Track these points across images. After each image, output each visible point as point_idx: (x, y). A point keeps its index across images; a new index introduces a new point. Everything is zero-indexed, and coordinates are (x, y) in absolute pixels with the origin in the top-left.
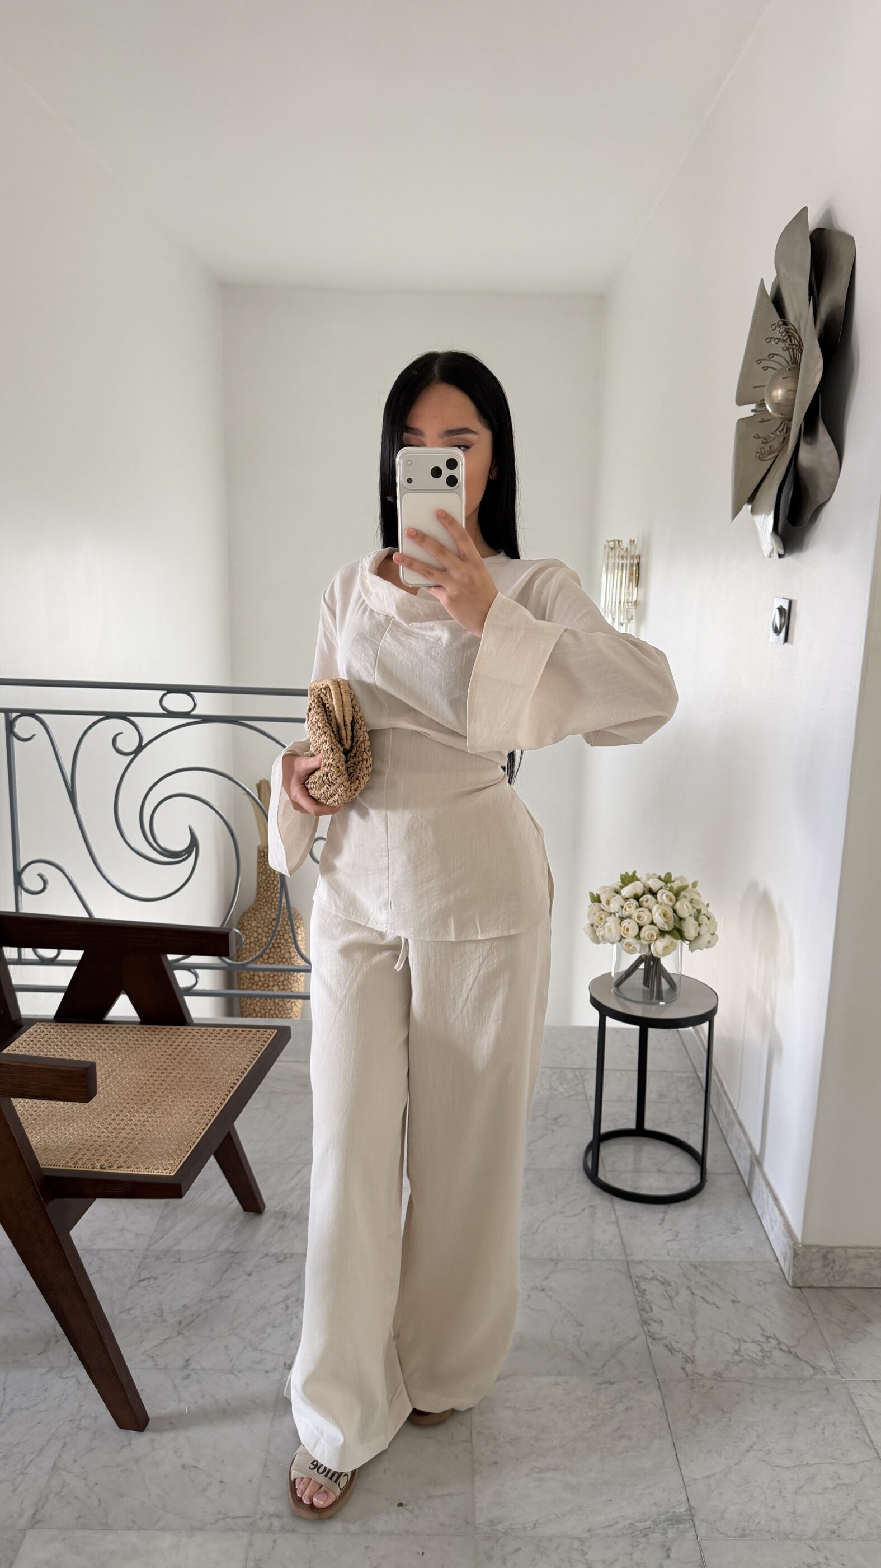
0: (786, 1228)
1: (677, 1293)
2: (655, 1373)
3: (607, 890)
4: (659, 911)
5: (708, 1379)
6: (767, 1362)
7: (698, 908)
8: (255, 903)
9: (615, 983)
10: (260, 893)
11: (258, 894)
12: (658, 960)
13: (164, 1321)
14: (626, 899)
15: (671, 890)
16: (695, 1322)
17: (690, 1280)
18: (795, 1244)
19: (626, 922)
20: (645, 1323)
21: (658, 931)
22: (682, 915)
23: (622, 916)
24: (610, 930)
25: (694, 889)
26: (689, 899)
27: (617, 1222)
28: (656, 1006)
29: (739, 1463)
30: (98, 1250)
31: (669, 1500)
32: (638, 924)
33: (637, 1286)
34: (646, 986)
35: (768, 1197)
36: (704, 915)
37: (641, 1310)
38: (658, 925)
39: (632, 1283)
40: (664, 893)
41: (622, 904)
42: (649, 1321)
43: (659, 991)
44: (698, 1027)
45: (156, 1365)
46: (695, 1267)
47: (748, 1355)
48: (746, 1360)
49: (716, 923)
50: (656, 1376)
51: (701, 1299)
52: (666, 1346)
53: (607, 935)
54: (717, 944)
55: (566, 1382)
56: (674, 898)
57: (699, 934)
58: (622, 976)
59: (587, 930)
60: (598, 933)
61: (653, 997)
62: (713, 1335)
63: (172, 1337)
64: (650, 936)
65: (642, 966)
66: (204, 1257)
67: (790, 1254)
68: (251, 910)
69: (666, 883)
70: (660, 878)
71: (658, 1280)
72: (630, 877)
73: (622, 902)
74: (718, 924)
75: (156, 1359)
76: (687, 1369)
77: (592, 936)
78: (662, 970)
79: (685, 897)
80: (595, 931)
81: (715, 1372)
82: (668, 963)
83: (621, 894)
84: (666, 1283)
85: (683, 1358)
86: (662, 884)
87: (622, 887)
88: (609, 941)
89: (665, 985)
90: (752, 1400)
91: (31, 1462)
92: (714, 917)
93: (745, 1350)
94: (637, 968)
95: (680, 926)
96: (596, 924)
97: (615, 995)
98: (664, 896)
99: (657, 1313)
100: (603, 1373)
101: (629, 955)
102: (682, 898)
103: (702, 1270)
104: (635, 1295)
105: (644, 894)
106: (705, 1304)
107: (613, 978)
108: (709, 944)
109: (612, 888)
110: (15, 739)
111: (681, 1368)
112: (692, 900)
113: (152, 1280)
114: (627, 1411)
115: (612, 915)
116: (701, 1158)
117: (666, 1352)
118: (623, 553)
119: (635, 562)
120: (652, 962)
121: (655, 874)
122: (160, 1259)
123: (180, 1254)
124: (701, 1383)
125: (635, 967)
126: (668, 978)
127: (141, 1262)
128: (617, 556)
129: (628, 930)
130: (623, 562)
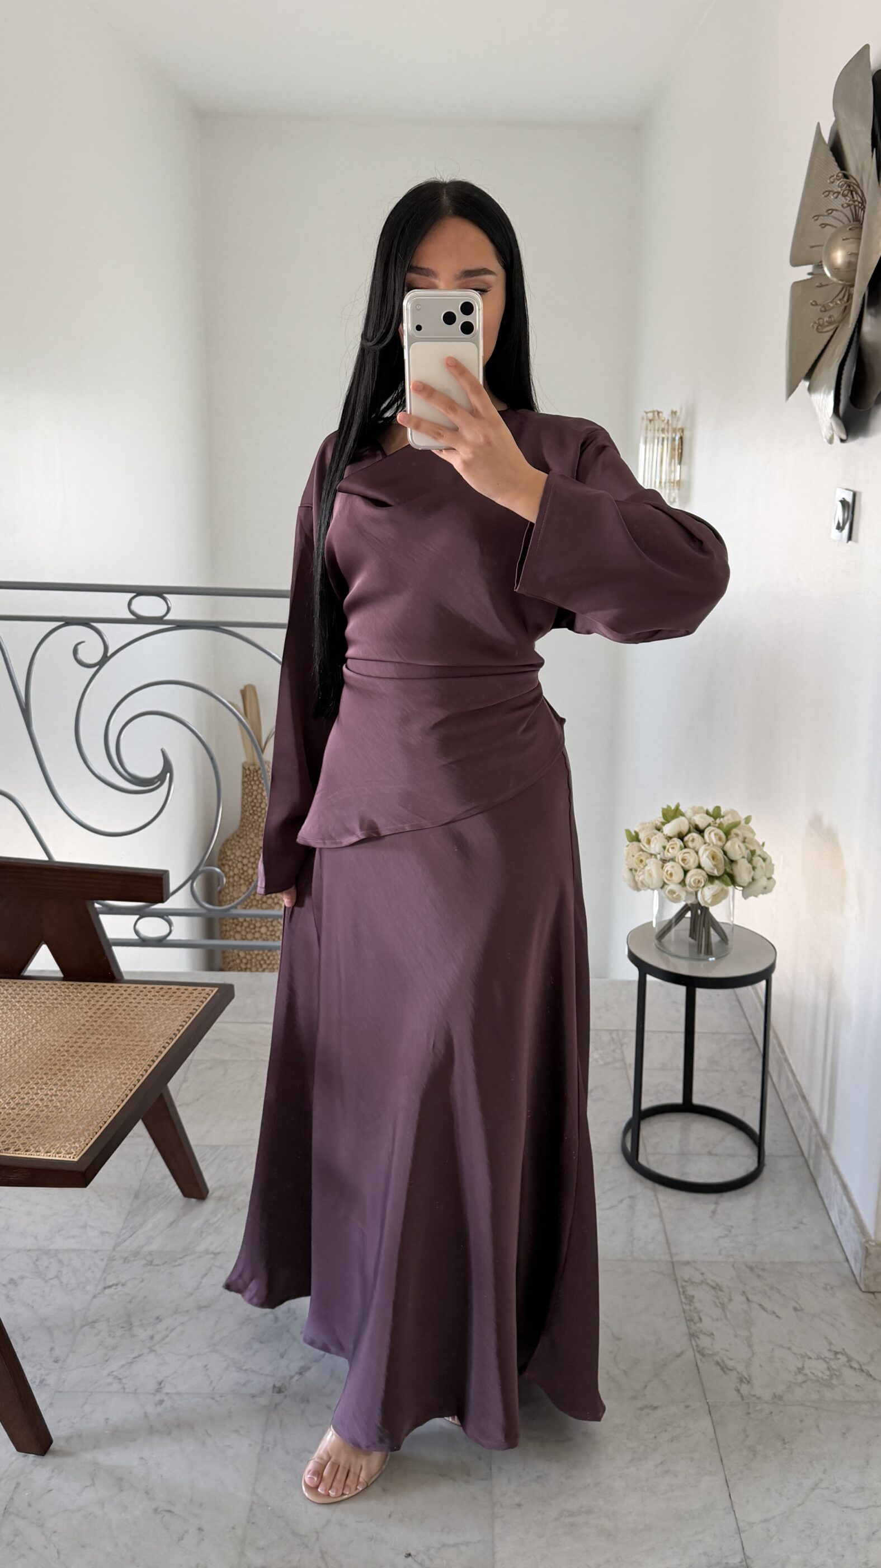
0: (856, 1222)
1: (730, 1300)
2: (704, 1395)
3: (646, 827)
4: (708, 853)
5: (766, 1402)
6: (835, 1382)
7: (752, 848)
8: (239, 829)
9: (656, 936)
10: (246, 817)
11: (242, 819)
12: (706, 910)
13: (134, 1336)
14: (669, 838)
15: (720, 827)
16: (751, 1335)
17: (745, 1284)
18: (867, 1242)
19: (669, 866)
20: (692, 1336)
21: (706, 876)
22: (733, 858)
23: (664, 858)
24: (650, 874)
25: (747, 825)
26: (741, 838)
27: (660, 1215)
28: (706, 962)
29: (803, 1504)
30: (57, 1251)
31: (720, 1549)
33: (684, 1292)
34: (693, 938)
35: (836, 1186)
36: (759, 856)
38: (705, 869)
39: (678, 1287)
40: (713, 831)
41: (664, 844)
42: (698, 1334)
43: (708, 944)
44: (753, 987)
45: (124, 1388)
46: (751, 1268)
47: (813, 1373)
48: (811, 1380)
49: (773, 865)
50: (706, 1399)
51: (758, 1307)
52: (718, 1363)
53: (647, 880)
54: (774, 889)
56: (723, 836)
57: (753, 879)
58: (664, 928)
59: (625, 875)
60: (637, 878)
61: (701, 952)
62: (772, 1350)
63: (143, 1354)
64: (697, 881)
65: (689, 914)
66: (181, 1258)
67: (861, 1254)
68: (235, 836)
69: (715, 818)
70: (708, 813)
71: (708, 1284)
72: (671, 810)
73: (665, 842)
74: (775, 867)
75: (124, 1381)
76: (741, 1391)
77: (630, 883)
78: (712, 921)
79: (737, 835)
80: (634, 876)
81: (774, 1394)
82: (718, 913)
83: (662, 832)
84: (717, 1288)
85: (737, 1378)
86: (710, 820)
87: (663, 824)
88: (649, 888)
89: (715, 937)
90: (818, 1427)
92: (770, 858)
93: (810, 1368)
94: (684, 917)
95: (732, 870)
96: (635, 866)
97: (657, 950)
98: (713, 834)
99: (707, 1324)
100: (645, 1395)
101: (673, 904)
102: (732, 838)
103: (761, 1273)
104: (682, 1302)
105: (689, 832)
106: (764, 1313)
107: (655, 928)
108: (766, 890)
109: (652, 824)
111: (735, 1390)
112: (745, 838)
113: (120, 1288)
114: (672, 1441)
115: (653, 856)
116: (758, 1137)
117: (718, 1370)
118: (663, 426)
119: (677, 438)
120: (699, 912)
121: (702, 808)
122: (129, 1262)
123: (152, 1255)
124: (758, 1408)
125: (679, 917)
126: (718, 928)
127: (107, 1265)
128: (656, 428)
129: (671, 875)
130: (664, 436)
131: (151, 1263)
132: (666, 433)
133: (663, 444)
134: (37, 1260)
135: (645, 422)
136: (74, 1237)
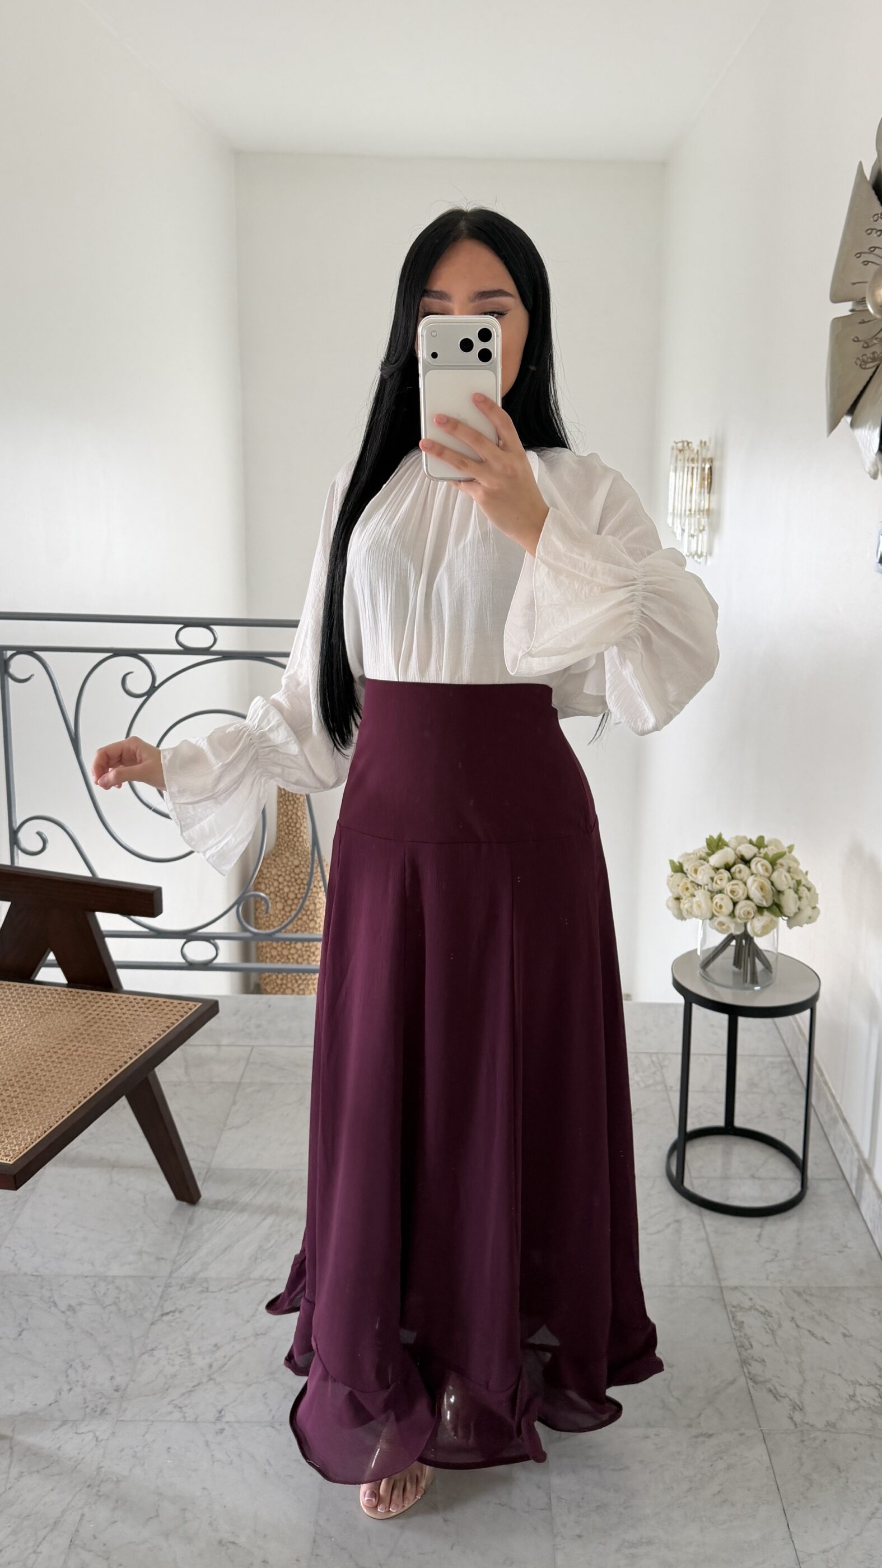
1: (780, 1326)
2: (758, 1422)
3: (691, 858)
4: (756, 884)
5: (820, 1430)
7: (798, 878)
9: (701, 965)
10: (281, 836)
11: (278, 838)
12: (752, 939)
13: (193, 1364)
14: (717, 869)
15: (766, 857)
16: (803, 1361)
19: (718, 898)
20: (744, 1362)
21: (755, 907)
22: (780, 888)
23: (712, 890)
24: (699, 906)
25: (791, 855)
26: (786, 867)
27: (707, 1239)
28: (751, 991)
29: (861, 1533)
30: (114, 1277)
32: (732, 899)
33: (733, 1317)
34: (737, 967)
36: (804, 885)
37: (740, 1347)
38: (754, 900)
39: (727, 1313)
40: (759, 861)
41: (712, 876)
42: (750, 1361)
43: (754, 974)
44: (797, 1016)
45: (185, 1417)
46: (799, 1294)
47: (865, 1401)
48: (863, 1407)
49: (817, 895)
50: (760, 1427)
51: (808, 1333)
52: (770, 1391)
53: (695, 911)
54: (819, 919)
55: (656, 1435)
56: (770, 867)
57: (799, 909)
58: (708, 956)
59: (670, 904)
60: (682, 908)
61: (746, 981)
62: (824, 1376)
63: (202, 1383)
64: (746, 912)
65: (734, 943)
66: (236, 1285)
69: (759, 848)
71: (757, 1310)
72: (715, 840)
73: (711, 872)
74: (819, 896)
75: (184, 1409)
76: (795, 1419)
77: (676, 912)
78: (757, 951)
79: (782, 865)
80: (679, 907)
81: (827, 1422)
82: (762, 943)
83: (708, 862)
84: (766, 1313)
85: (790, 1405)
86: (755, 850)
87: (709, 855)
88: (695, 917)
89: (759, 966)
90: (872, 1455)
91: (44, 1538)
92: (815, 888)
93: (861, 1395)
94: (729, 944)
95: (779, 900)
96: (680, 896)
97: (703, 979)
98: (759, 865)
99: (757, 1350)
100: (699, 1423)
101: (721, 934)
102: (777, 868)
103: (808, 1298)
104: (731, 1327)
105: (734, 864)
106: (813, 1340)
107: (699, 957)
108: (811, 920)
109: (697, 854)
110: (10, 680)
111: (789, 1418)
112: (790, 868)
113: (177, 1314)
114: (728, 1469)
115: (700, 887)
116: (801, 1163)
117: (771, 1398)
118: (693, 456)
119: (707, 466)
120: (744, 941)
121: (745, 838)
122: (185, 1288)
123: (207, 1282)
124: (812, 1436)
125: (724, 946)
126: (763, 957)
127: (163, 1292)
128: (686, 458)
129: (721, 907)
130: (693, 465)
131: (207, 1290)
132: (696, 462)
133: (692, 474)
134: (94, 1286)
135: (676, 452)
136: (130, 1264)
